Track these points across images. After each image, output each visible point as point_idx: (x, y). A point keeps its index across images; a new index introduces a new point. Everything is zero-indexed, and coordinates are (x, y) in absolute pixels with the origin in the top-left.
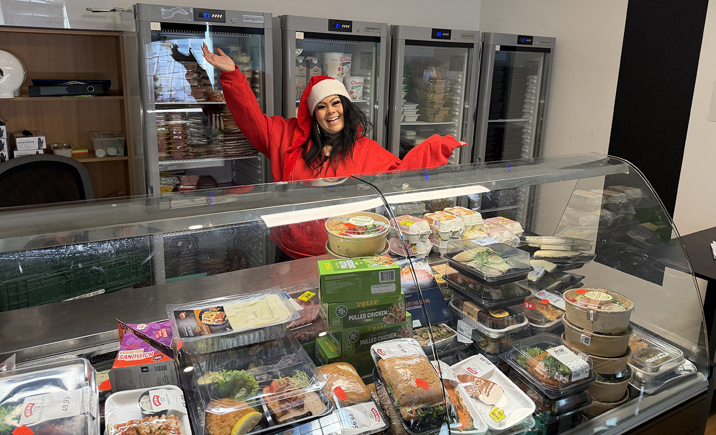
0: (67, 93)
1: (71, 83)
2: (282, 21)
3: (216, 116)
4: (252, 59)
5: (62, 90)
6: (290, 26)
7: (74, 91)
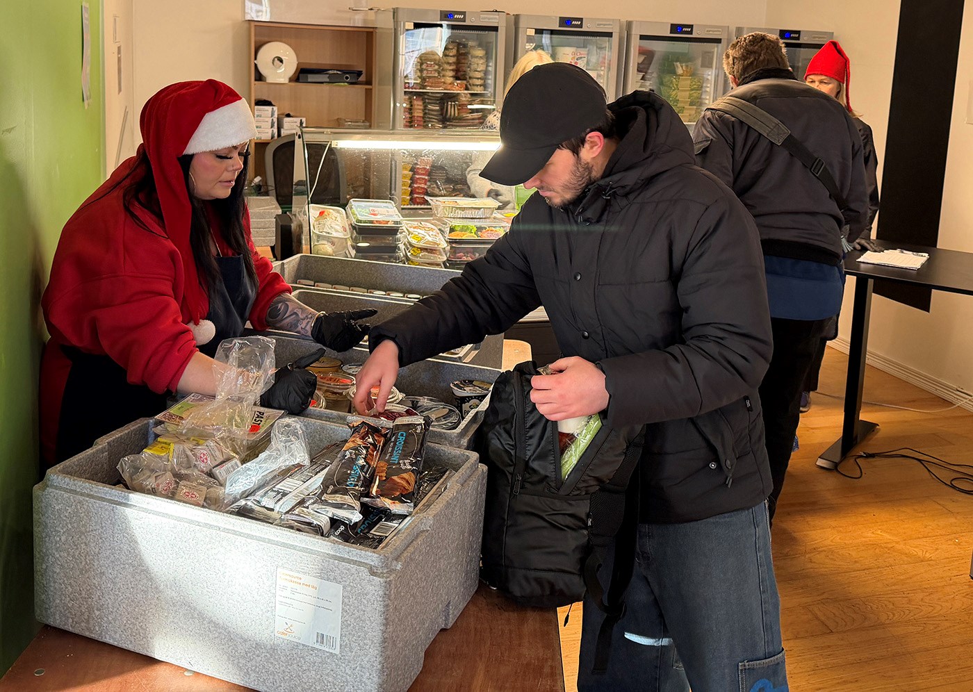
0: (328, 80)
1: (330, 72)
2: (515, 19)
3: (451, 105)
4: (487, 53)
5: (324, 78)
6: (522, 24)
7: (333, 80)
